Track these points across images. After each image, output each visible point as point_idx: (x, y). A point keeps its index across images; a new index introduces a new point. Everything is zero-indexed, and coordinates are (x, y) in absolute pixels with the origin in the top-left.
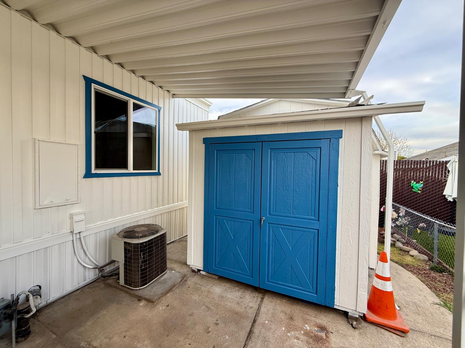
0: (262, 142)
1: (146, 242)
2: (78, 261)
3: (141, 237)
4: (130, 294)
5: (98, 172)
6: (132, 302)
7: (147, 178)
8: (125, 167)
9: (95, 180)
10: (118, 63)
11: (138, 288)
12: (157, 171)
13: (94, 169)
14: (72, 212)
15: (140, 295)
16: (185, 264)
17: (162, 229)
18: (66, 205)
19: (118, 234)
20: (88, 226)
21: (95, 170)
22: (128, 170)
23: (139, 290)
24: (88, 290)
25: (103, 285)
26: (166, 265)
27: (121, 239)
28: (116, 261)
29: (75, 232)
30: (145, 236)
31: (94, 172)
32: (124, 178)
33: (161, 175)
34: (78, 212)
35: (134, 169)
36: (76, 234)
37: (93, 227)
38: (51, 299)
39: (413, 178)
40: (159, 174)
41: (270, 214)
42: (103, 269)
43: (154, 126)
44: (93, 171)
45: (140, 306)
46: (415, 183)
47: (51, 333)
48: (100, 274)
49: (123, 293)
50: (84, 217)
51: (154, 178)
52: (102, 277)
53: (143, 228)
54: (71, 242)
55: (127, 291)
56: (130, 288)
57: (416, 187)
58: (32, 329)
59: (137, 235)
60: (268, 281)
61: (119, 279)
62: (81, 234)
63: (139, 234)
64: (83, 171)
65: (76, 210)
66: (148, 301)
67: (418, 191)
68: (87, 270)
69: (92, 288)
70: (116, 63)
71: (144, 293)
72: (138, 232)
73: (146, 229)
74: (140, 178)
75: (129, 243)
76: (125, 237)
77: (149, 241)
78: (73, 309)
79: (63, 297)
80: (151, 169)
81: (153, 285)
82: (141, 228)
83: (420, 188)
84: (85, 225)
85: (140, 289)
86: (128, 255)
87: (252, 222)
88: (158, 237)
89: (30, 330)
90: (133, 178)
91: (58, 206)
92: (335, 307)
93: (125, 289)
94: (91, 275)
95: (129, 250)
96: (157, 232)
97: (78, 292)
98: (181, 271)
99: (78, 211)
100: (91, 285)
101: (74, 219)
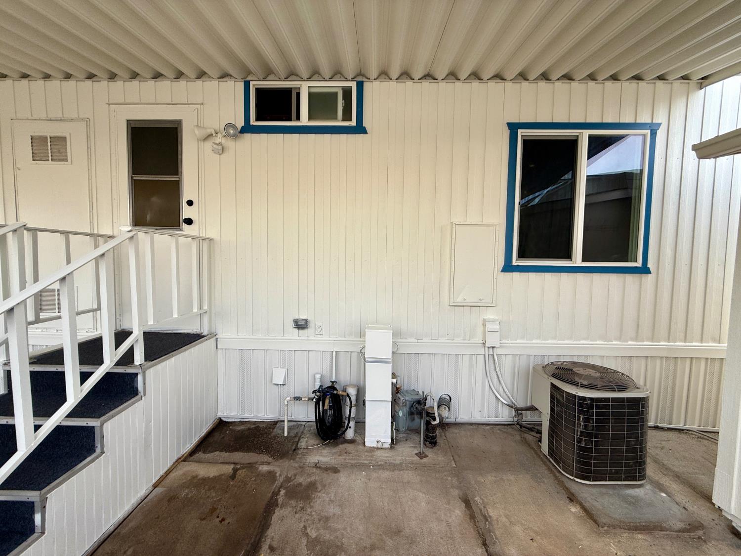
1: (592, 399)
2: (490, 385)
3: (583, 386)
4: (556, 478)
5: (520, 264)
6: (556, 493)
7: (613, 278)
8: (568, 255)
9: (516, 275)
10: (562, 76)
11: (572, 478)
12: (639, 264)
13: (515, 259)
14: (485, 318)
15: (573, 491)
16: (708, 498)
17: (637, 388)
18: (479, 306)
19: (543, 367)
20: (503, 341)
21: (517, 260)
22: (572, 261)
23: (571, 481)
24: (498, 431)
25: (518, 438)
26: (644, 470)
27: (546, 376)
28: (537, 409)
29: (487, 345)
30: (591, 387)
31: (516, 264)
32: (564, 276)
33: (650, 273)
34: (493, 319)
35: (584, 260)
36: (489, 347)
37: (510, 345)
38: (459, 420)
40: (644, 270)
42: (521, 414)
43: (639, 172)
44: (515, 262)
45: (569, 509)
47: (452, 458)
48: (516, 419)
49: (544, 468)
50: (498, 327)
51: (630, 278)
52: (518, 424)
53: (591, 370)
54: (483, 356)
55: (551, 470)
56: (556, 468)
58: (438, 441)
59: (577, 379)
61: (540, 441)
62: (495, 349)
63: (580, 379)
64: (501, 262)
65: (490, 315)
66: (587, 514)
68: (500, 404)
69: (504, 432)
70: (558, 79)
71: (582, 492)
72: (580, 376)
73: (598, 375)
74: (596, 276)
75: (558, 389)
76: (554, 376)
77: (598, 400)
78: (478, 445)
79: (472, 424)
80: (627, 261)
81: (604, 490)
82: (587, 370)
84: (500, 339)
85: (573, 480)
86: (556, 409)
88: (623, 399)
89: (436, 441)
90: (580, 276)
91: (471, 306)
93: (548, 463)
94: (505, 415)
95: (558, 401)
96: (622, 388)
97: (488, 427)
98: (690, 508)
99: (492, 317)
100: (503, 427)
101: (487, 327)
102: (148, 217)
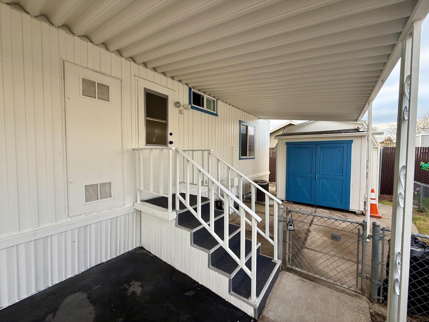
0: (316, 144)
9: (241, 161)
13: (241, 156)
22: (247, 156)
31: (241, 158)
39: (422, 160)
40: (254, 158)
41: (320, 174)
46: (424, 163)
57: (425, 166)
60: (319, 202)
67: (426, 169)
83: (428, 167)
87: (311, 178)
92: (350, 210)
102: (154, 140)
